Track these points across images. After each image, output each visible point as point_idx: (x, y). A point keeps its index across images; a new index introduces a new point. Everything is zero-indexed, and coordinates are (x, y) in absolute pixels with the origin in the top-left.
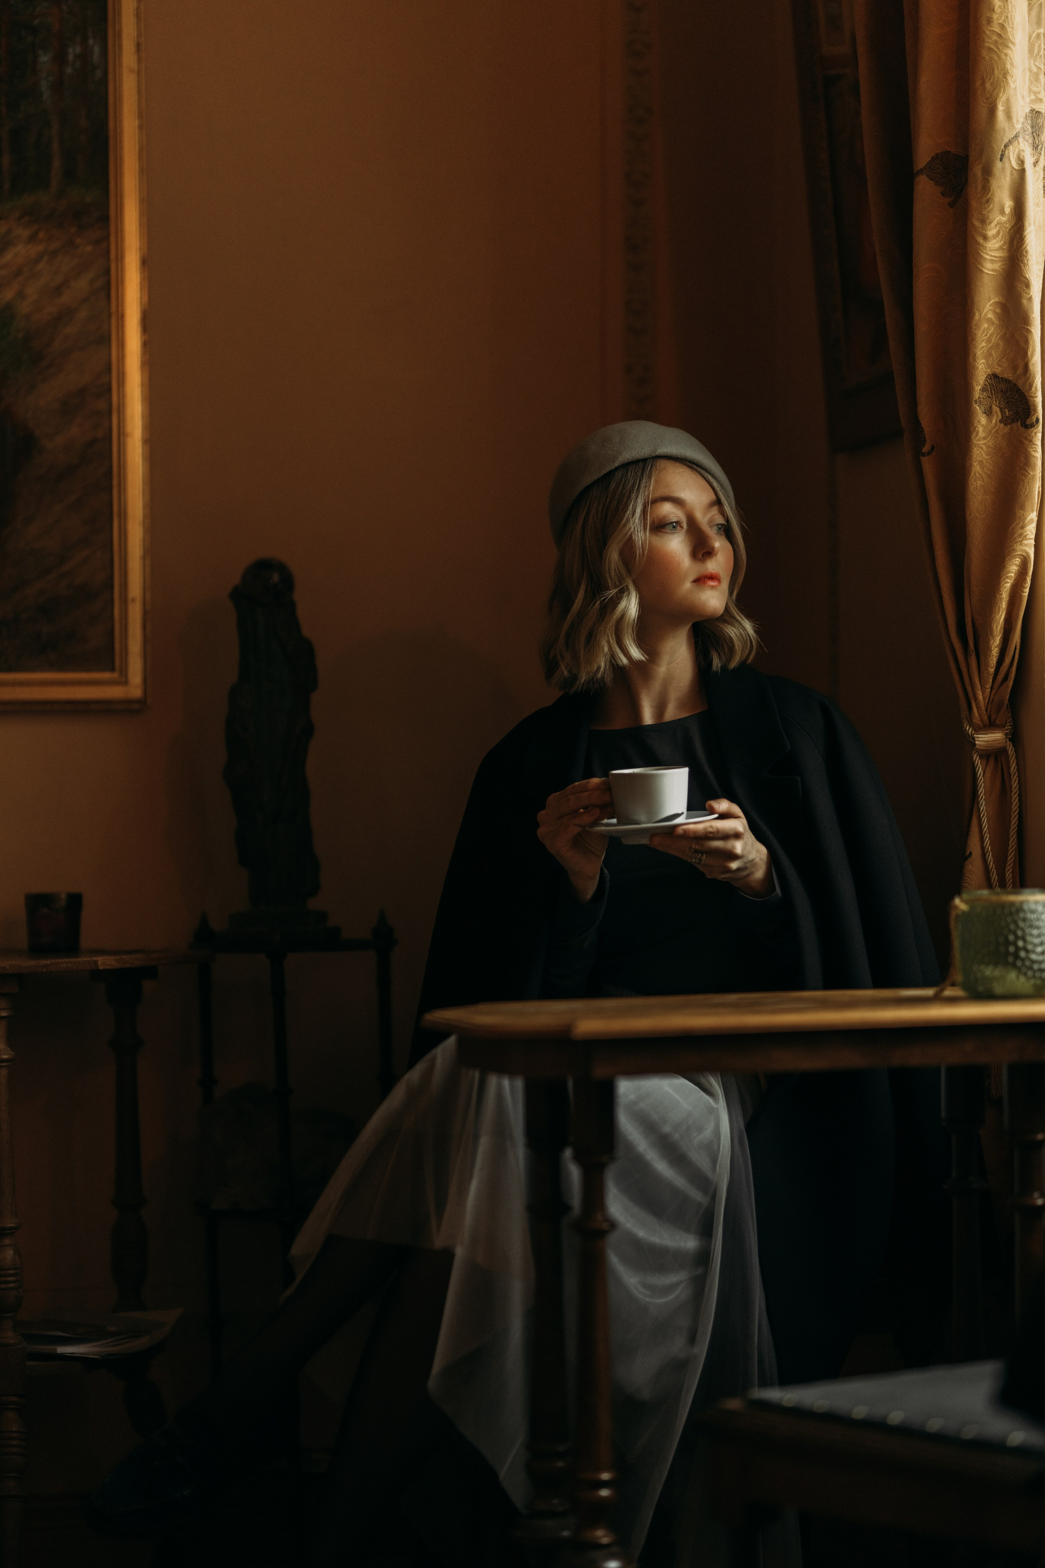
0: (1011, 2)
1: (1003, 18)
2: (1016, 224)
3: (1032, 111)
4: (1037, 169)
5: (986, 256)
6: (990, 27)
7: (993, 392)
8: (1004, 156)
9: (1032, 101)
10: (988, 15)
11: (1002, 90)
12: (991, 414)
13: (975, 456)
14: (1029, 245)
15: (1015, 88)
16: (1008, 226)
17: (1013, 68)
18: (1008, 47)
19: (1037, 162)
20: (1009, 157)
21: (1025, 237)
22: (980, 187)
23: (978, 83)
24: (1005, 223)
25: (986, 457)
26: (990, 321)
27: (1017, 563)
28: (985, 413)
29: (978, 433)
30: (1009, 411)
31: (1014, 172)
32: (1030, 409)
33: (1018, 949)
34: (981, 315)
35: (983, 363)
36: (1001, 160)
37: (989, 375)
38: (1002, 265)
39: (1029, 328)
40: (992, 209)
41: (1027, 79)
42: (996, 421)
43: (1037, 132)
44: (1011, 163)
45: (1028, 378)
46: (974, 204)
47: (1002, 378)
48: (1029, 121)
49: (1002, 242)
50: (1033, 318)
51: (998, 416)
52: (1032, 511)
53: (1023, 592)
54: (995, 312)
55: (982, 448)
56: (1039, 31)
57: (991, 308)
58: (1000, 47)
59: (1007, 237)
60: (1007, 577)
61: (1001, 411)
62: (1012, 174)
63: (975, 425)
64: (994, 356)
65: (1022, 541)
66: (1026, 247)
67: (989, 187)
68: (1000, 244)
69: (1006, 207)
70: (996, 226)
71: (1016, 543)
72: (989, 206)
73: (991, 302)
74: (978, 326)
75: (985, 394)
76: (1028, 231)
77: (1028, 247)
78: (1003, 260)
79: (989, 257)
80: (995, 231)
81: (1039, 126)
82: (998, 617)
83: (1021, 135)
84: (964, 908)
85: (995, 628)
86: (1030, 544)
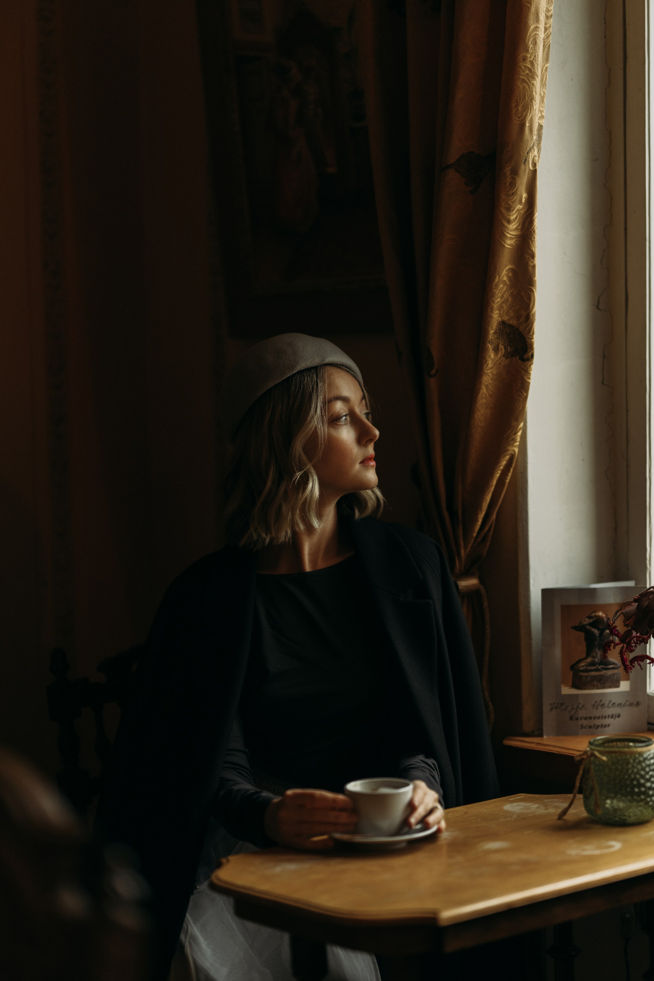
0: (537, 45)
1: (533, 56)
2: (528, 211)
3: (540, 125)
5: (507, 235)
6: (525, 63)
7: (500, 334)
8: (526, 161)
9: (540, 118)
10: (524, 54)
11: (528, 111)
12: (497, 350)
13: (484, 382)
15: (534, 109)
16: (522, 212)
18: (534, 78)
20: (529, 161)
21: (534, 220)
22: (510, 183)
23: (514, 104)
24: (521, 210)
25: (491, 382)
26: (504, 282)
27: (506, 459)
28: (494, 350)
29: (488, 364)
30: (510, 348)
31: (530, 172)
32: (529, 347)
34: (500, 278)
35: (497, 314)
36: (524, 164)
37: (499, 322)
38: (516, 241)
39: (532, 288)
40: (514, 201)
41: (540, 102)
42: (501, 356)
43: (540, 140)
44: (529, 166)
45: (528, 325)
46: (503, 196)
47: (508, 324)
48: (538, 133)
49: (518, 224)
50: (535, 280)
51: (502, 352)
52: (522, 422)
53: (506, 479)
54: (509, 275)
55: (489, 376)
57: (507, 273)
58: (530, 79)
59: (522, 221)
61: (505, 348)
62: (529, 174)
63: (487, 359)
64: (505, 308)
65: (513, 443)
66: (534, 228)
67: (515, 184)
68: (516, 226)
69: (523, 198)
70: (516, 212)
71: (509, 445)
72: (514, 198)
73: (507, 268)
74: (497, 286)
75: (495, 336)
76: (536, 216)
77: (535, 228)
78: (517, 238)
79: (509, 236)
80: (515, 216)
81: (541, 135)
82: (488, 498)
83: (536, 144)
84: (603, 758)
85: (484, 505)
86: (517, 445)
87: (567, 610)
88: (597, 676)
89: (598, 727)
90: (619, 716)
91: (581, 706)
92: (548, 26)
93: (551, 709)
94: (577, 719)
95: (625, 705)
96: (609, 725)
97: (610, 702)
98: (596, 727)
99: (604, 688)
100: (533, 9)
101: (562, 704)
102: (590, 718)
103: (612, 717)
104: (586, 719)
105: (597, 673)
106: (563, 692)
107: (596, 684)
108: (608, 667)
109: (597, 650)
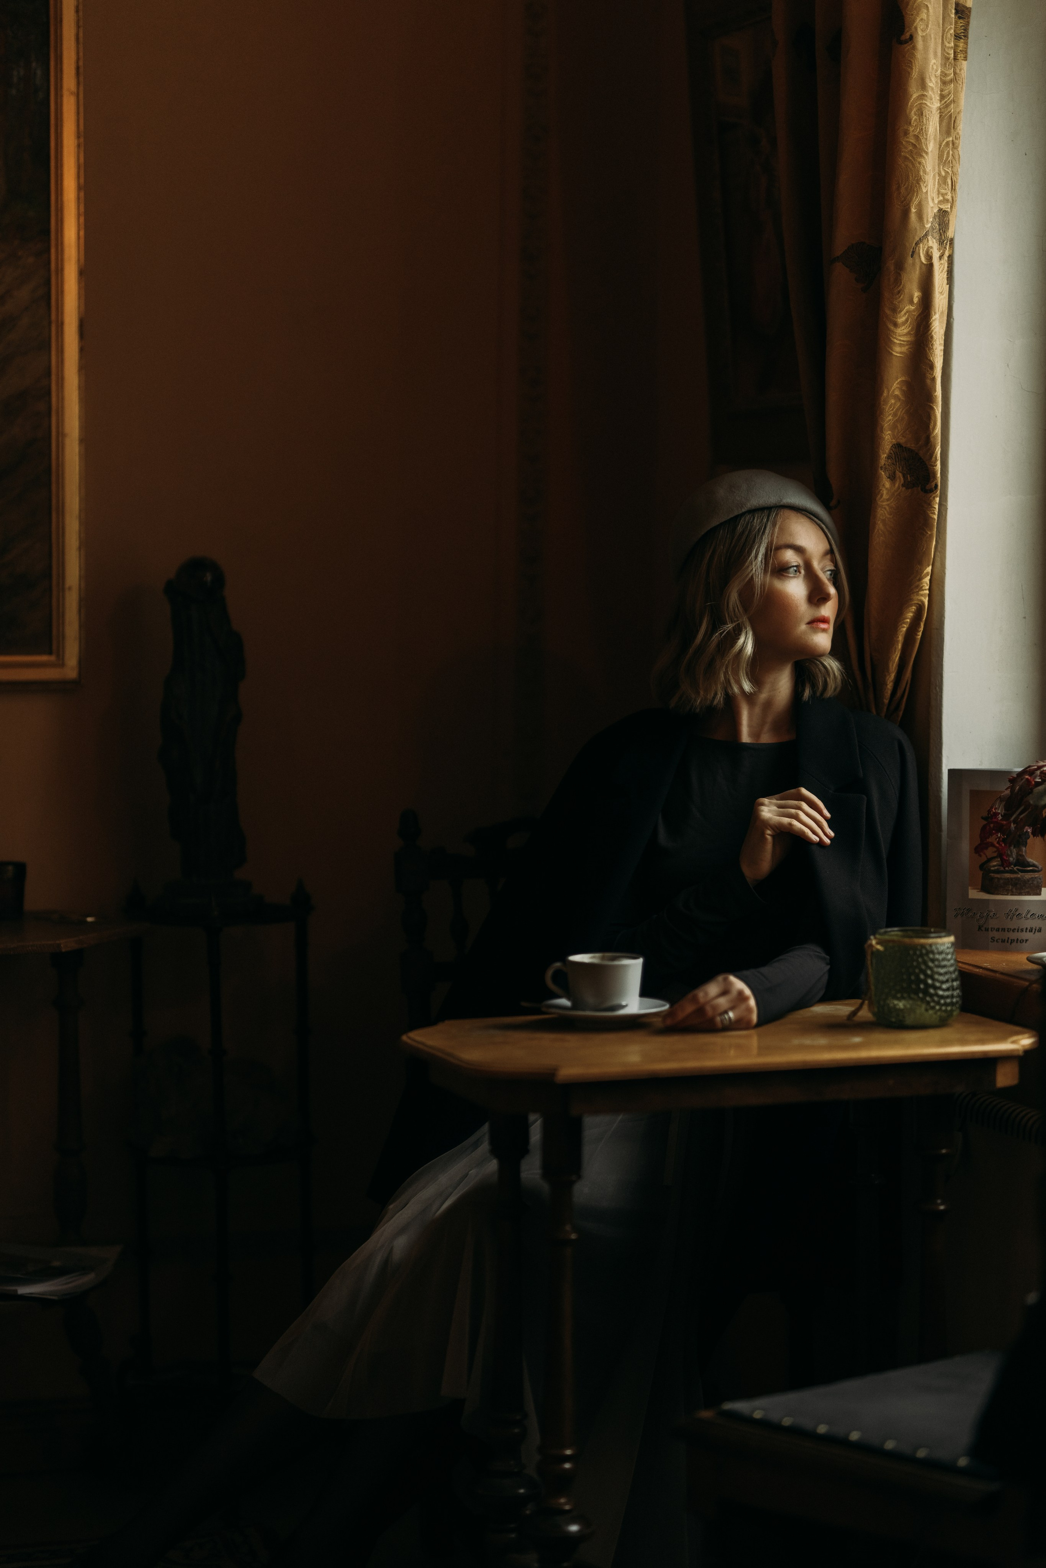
0: (926, 116)
1: (918, 130)
2: (923, 312)
3: (940, 210)
4: (942, 262)
5: (895, 341)
6: (907, 138)
7: (897, 459)
8: (915, 253)
9: (940, 202)
10: (906, 127)
11: (915, 194)
12: (894, 479)
13: (879, 515)
14: (934, 331)
15: (927, 192)
16: (916, 314)
17: (925, 174)
18: (922, 156)
19: (942, 255)
20: (919, 253)
21: (931, 324)
22: (892, 279)
23: (894, 187)
24: (914, 311)
25: (888, 516)
26: (896, 397)
27: (913, 610)
28: (889, 478)
29: (882, 495)
30: (910, 477)
31: (923, 266)
32: (929, 476)
33: (927, 986)
34: (889, 392)
35: (889, 434)
36: (912, 256)
37: (894, 444)
38: (909, 348)
39: (932, 405)
40: (902, 300)
41: (937, 183)
42: (899, 486)
43: (944, 229)
44: (920, 259)
45: (929, 449)
46: (886, 294)
47: (905, 447)
48: (937, 220)
49: (910, 328)
50: (935, 396)
51: (900, 481)
52: (929, 566)
53: (917, 635)
54: (901, 389)
55: (885, 509)
56: (948, 140)
57: (899, 386)
58: (915, 157)
59: (915, 324)
60: (904, 623)
61: (904, 477)
62: (921, 268)
63: (881, 488)
64: (899, 428)
65: (918, 591)
66: (931, 333)
67: (901, 280)
68: (908, 330)
69: (915, 298)
70: (905, 314)
71: (913, 593)
72: (900, 297)
73: (899, 380)
74: (886, 402)
75: (889, 461)
76: (933, 318)
77: (933, 333)
78: (910, 344)
79: (898, 342)
80: (904, 319)
81: (946, 223)
82: (894, 656)
83: (930, 234)
84: (879, 947)
85: (891, 665)
86: (925, 594)
87: (975, 795)
88: (1012, 879)
90: (1040, 930)
91: (992, 914)
92: (946, 92)
93: (956, 916)
94: (987, 930)
96: (1027, 940)
97: (1029, 912)
99: (1020, 894)
100: (915, 74)
101: (969, 910)
103: (1031, 931)
104: (998, 931)
105: (1013, 876)
106: (970, 896)
107: (1010, 889)
108: (1026, 869)
109: (1012, 848)
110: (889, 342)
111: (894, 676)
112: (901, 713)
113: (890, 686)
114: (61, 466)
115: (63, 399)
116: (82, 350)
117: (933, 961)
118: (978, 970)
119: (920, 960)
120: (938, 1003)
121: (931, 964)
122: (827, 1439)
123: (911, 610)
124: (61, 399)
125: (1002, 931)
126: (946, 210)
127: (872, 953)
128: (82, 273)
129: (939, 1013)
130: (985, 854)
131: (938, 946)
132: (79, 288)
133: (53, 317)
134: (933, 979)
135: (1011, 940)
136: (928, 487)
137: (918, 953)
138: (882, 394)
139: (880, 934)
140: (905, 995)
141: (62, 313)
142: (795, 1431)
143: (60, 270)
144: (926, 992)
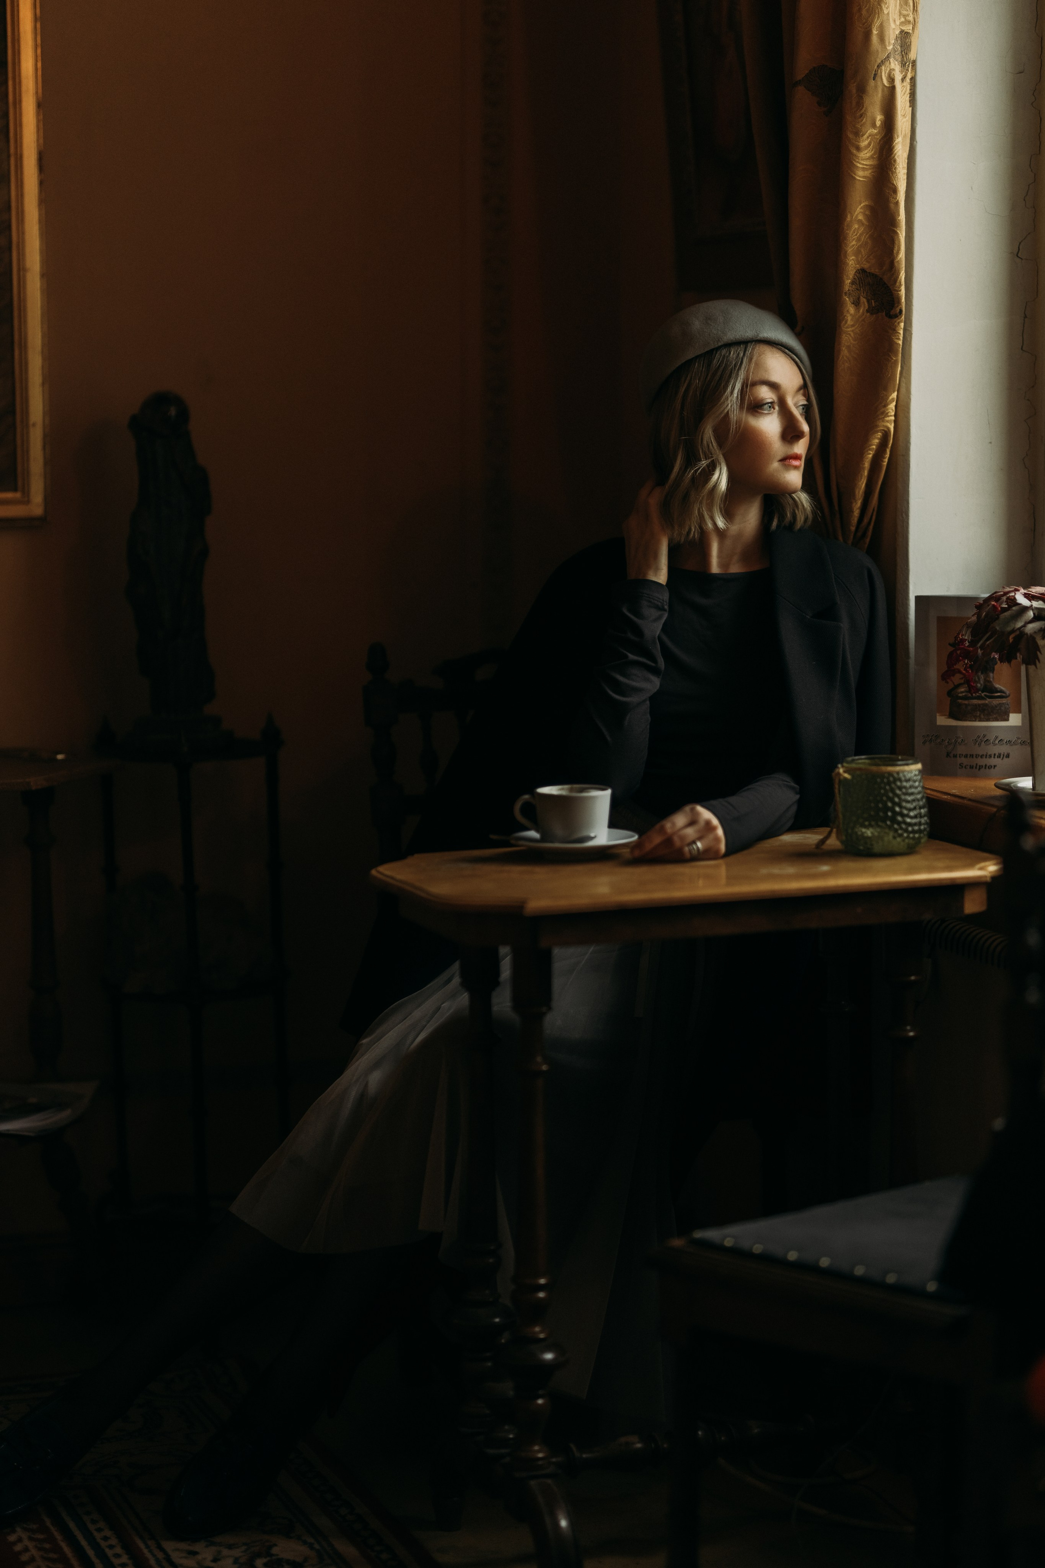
2: (885, 136)
3: (902, 32)
4: (905, 84)
5: (858, 165)
7: (861, 285)
8: (877, 76)
9: (902, 23)
11: (877, 16)
12: (858, 304)
13: (843, 342)
14: (897, 155)
15: (888, 14)
16: (879, 137)
19: (905, 78)
20: (881, 76)
21: (893, 147)
22: (854, 103)
23: (856, 9)
24: (876, 134)
25: (853, 343)
26: (860, 221)
27: (879, 436)
28: (853, 303)
29: (846, 322)
30: (874, 302)
31: (885, 89)
32: (894, 301)
33: (895, 813)
34: (852, 217)
35: (853, 259)
36: (874, 79)
37: (858, 270)
38: (872, 172)
39: (895, 229)
40: (864, 123)
41: (898, 5)
42: (863, 311)
43: (906, 51)
44: (882, 81)
45: (893, 274)
46: (849, 118)
47: (869, 273)
48: (899, 42)
49: (873, 152)
50: (899, 220)
51: (865, 307)
52: (894, 392)
53: (883, 462)
54: (865, 214)
55: (850, 334)
57: (862, 210)
59: (877, 147)
60: (870, 450)
61: (868, 301)
62: (883, 91)
63: (845, 314)
64: (863, 253)
65: (884, 418)
66: (894, 156)
67: (863, 103)
68: (871, 154)
69: (877, 121)
70: (868, 138)
71: (879, 419)
72: (862, 120)
73: (862, 205)
74: (849, 227)
75: (853, 286)
76: (896, 142)
77: (896, 157)
78: (873, 168)
79: (861, 166)
80: (866, 143)
81: (908, 45)
82: (860, 483)
83: (892, 56)
84: (846, 775)
85: (857, 493)
86: (891, 420)
87: (943, 622)
88: (979, 705)
89: (981, 767)
91: (960, 740)
93: (924, 743)
94: (955, 756)
95: (1015, 743)
96: (995, 767)
97: (997, 737)
98: (978, 767)
99: (988, 720)
101: (937, 737)
102: (972, 756)
103: (999, 756)
104: (967, 757)
105: (980, 702)
106: (939, 723)
107: (978, 715)
108: (993, 695)
109: (980, 674)
110: (851, 166)
111: (861, 503)
112: (868, 540)
113: (856, 513)
114: (22, 301)
115: (23, 233)
116: (41, 183)
117: (900, 788)
118: (946, 797)
119: (888, 787)
120: (906, 831)
121: (898, 792)
122: (799, 1266)
123: (877, 436)
124: (22, 233)
125: (970, 757)
126: (908, 31)
127: (840, 781)
128: (39, 105)
129: (907, 841)
130: (952, 681)
131: (905, 773)
132: (38, 121)
133: (12, 150)
134: (901, 807)
135: (980, 766)
136: (892, 313)
137: (885, 780)
138: (845, 219)
139: (848, 762)
140: (873, 823)
141: (21, 146)
142: (766, 1259)
143: (18, 102)
144: (893, 820)
